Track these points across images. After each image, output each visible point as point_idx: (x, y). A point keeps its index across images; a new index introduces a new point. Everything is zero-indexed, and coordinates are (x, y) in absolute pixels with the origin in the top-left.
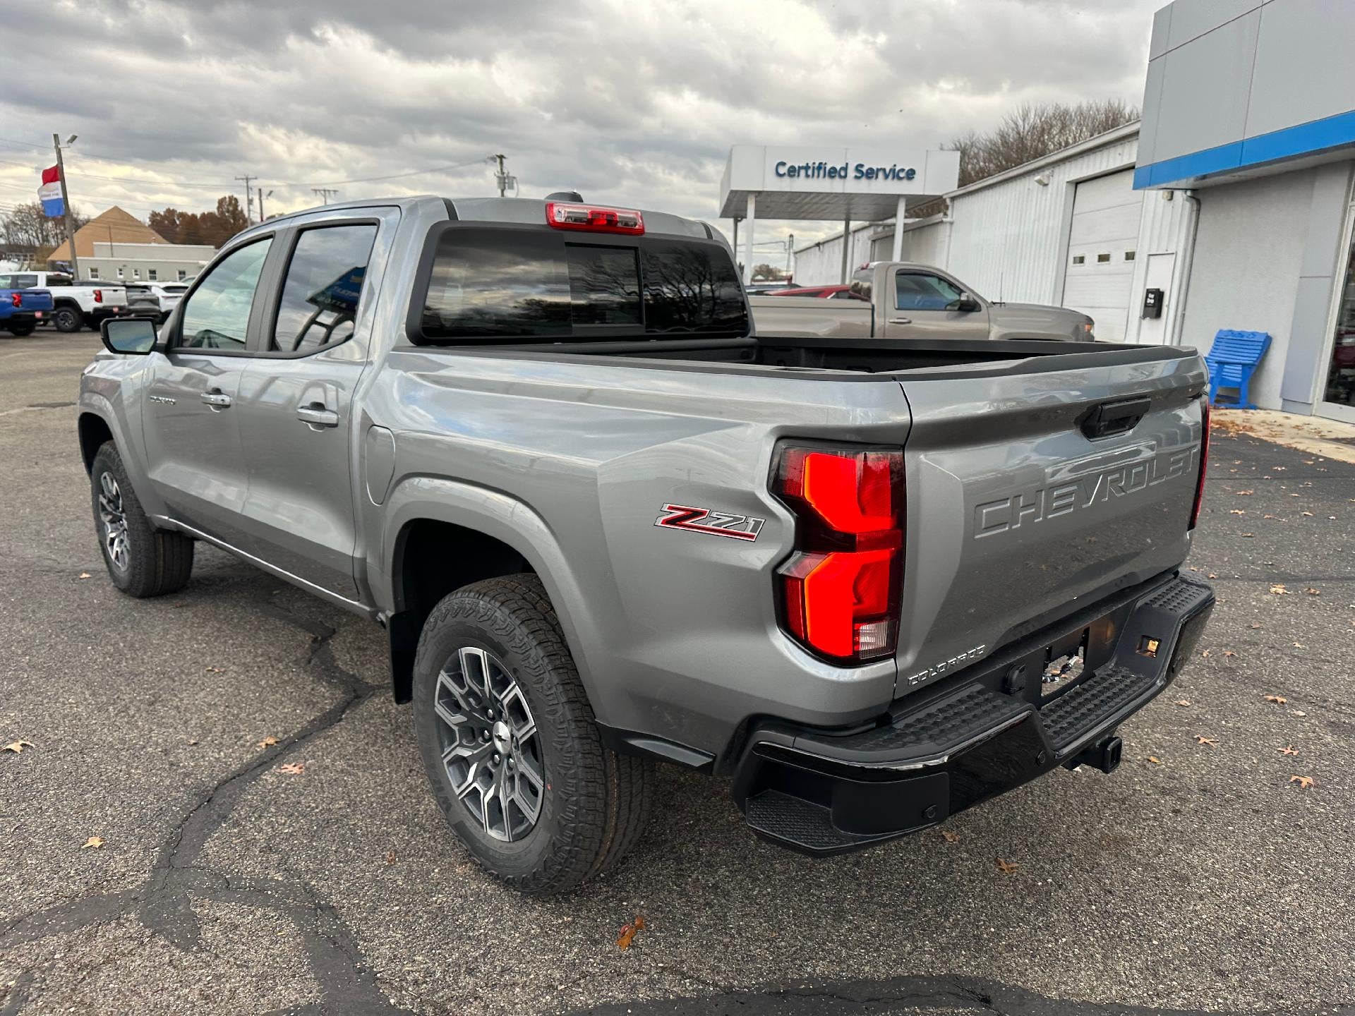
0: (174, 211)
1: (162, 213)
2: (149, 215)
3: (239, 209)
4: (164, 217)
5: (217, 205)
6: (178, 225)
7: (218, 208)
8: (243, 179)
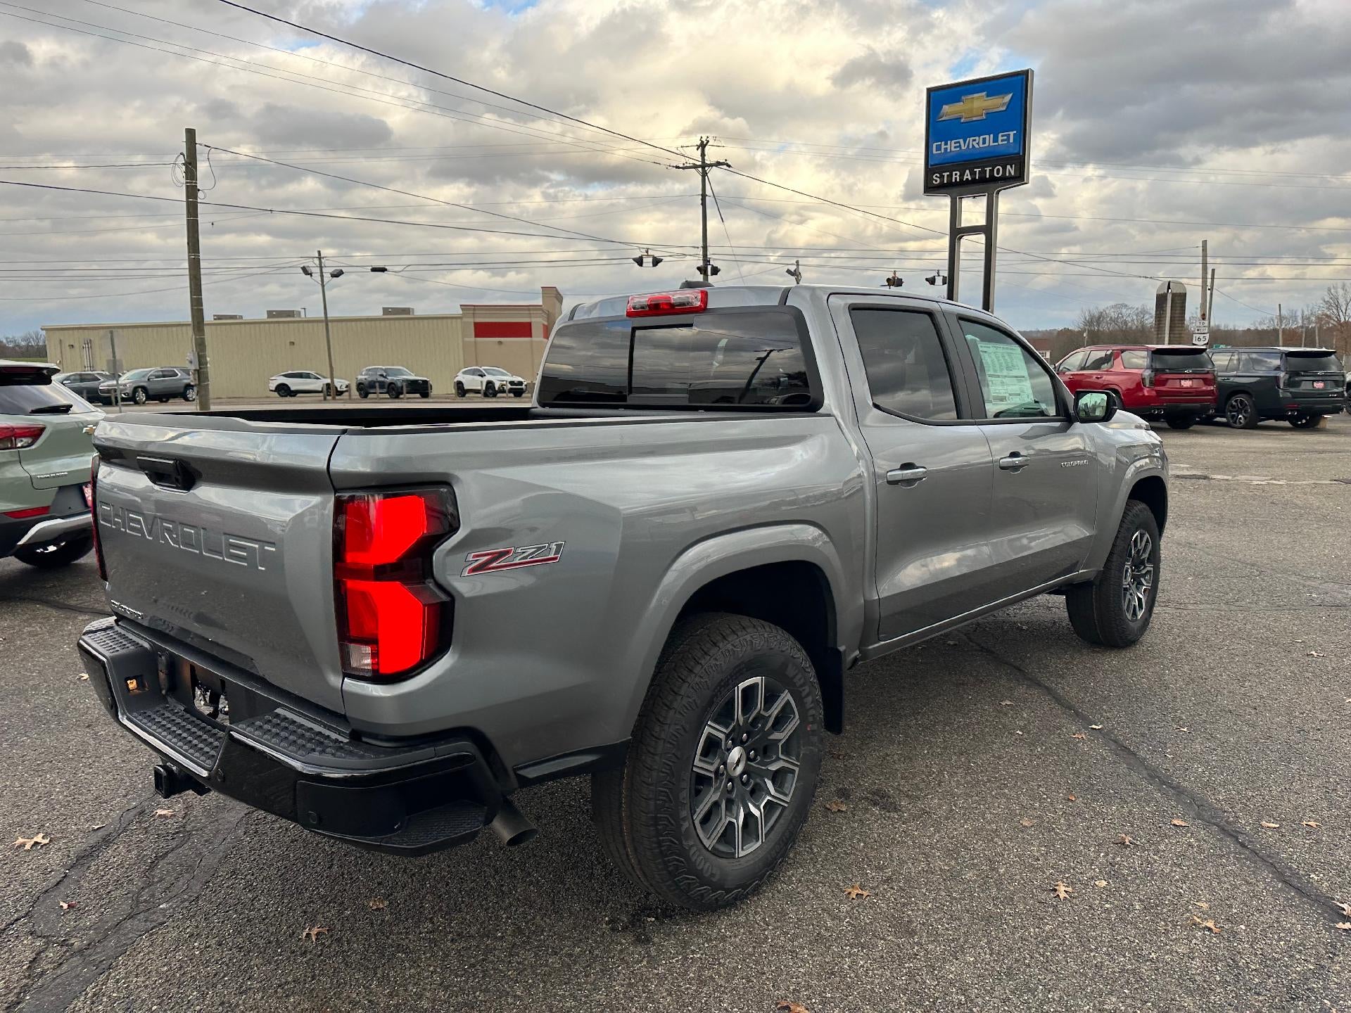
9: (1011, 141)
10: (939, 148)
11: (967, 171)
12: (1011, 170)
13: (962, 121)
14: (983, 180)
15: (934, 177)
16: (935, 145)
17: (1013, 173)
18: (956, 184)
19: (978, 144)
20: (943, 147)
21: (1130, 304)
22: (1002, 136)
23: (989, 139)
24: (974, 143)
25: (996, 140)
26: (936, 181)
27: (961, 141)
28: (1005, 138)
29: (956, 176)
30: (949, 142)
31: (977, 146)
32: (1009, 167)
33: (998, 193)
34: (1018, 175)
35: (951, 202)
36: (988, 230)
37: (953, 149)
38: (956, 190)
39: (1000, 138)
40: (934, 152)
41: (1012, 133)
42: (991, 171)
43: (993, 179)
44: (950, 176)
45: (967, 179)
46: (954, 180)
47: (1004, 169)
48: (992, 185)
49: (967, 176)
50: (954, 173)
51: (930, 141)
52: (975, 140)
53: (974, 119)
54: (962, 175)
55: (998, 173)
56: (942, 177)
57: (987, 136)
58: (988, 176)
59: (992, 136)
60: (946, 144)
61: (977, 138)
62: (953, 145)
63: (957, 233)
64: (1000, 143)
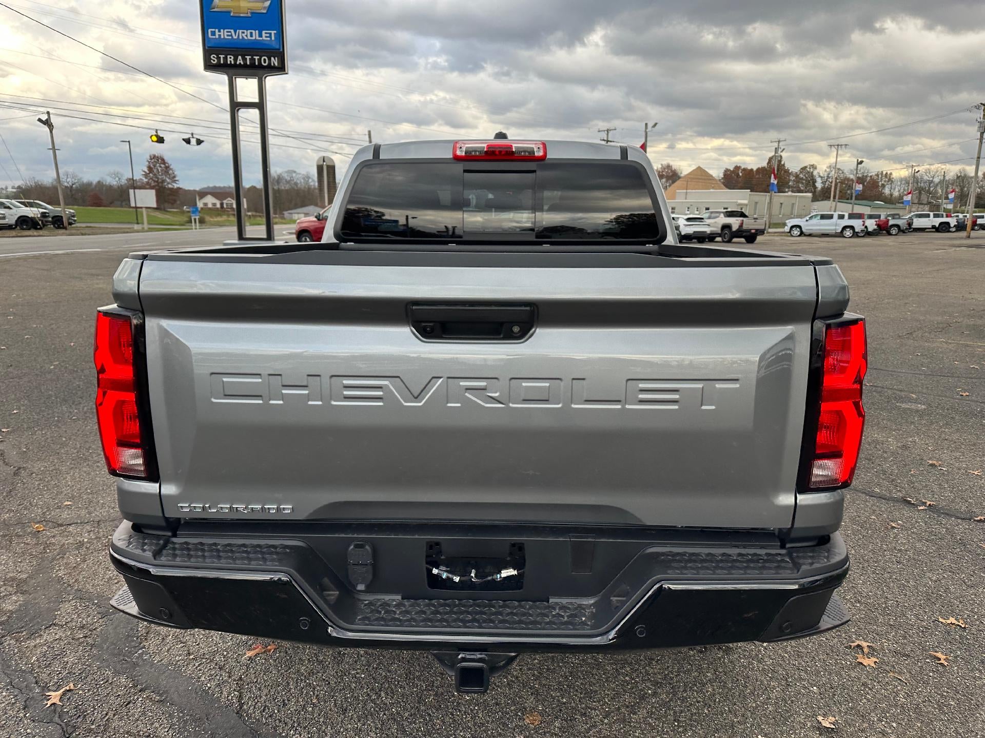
0: (739, 167)
1: (732, 169)
2: (723, 171)
3: (782, 163)
4: (733, 172)
5: (767, 161)
6: (740, 177)
7: (768, 164)
8: (776, 142)
9: (273, 38)
10: (213, 34)
11: (240, 57)
12: (275, 62)
13: (232, 14)
14: (253, 66)
15: (212, 57)
16: (210, 30)
17: (276, 64)
18: (231, 66)
19: (247, 36)
20: (217, 33)
21: (298, 171)
22: (266, 33)
23: (256, 34)
24: (243, 35)
25: (260, 35)
26: (214, 61)
27: (232, 31)
28: (268, 35)
29: (231, 59)
30: (222, 30)
31: (246, 38)
32: (272, 59)
33: (265, 78)
34: (280, 66)
35: (229, 79)
36: (260, 106)
37: (226, 37)
38: (232, 71)
39: (264, 35)
40: (210, 36)
41: (273, 32)
42: (260, 60)
43: (260, 66)
44: (225, 58)
45: (240, 63)
46: (229, 63)
47: (270, 60)
48: (260, 72)
49: (240, 61)
50: (229, 57)
51: (205, 26)
52: (243, 33)
53: (242, 15)
54: (235, 60)
55: (265, 62)
56: (219, 58)
57: (253, 31)
58: (257, 64)
59: (257, 31)
60: (219, 31)
61: (245, 31)
62: (226, 34)
63: (236, 106)
64: (264, 38)
